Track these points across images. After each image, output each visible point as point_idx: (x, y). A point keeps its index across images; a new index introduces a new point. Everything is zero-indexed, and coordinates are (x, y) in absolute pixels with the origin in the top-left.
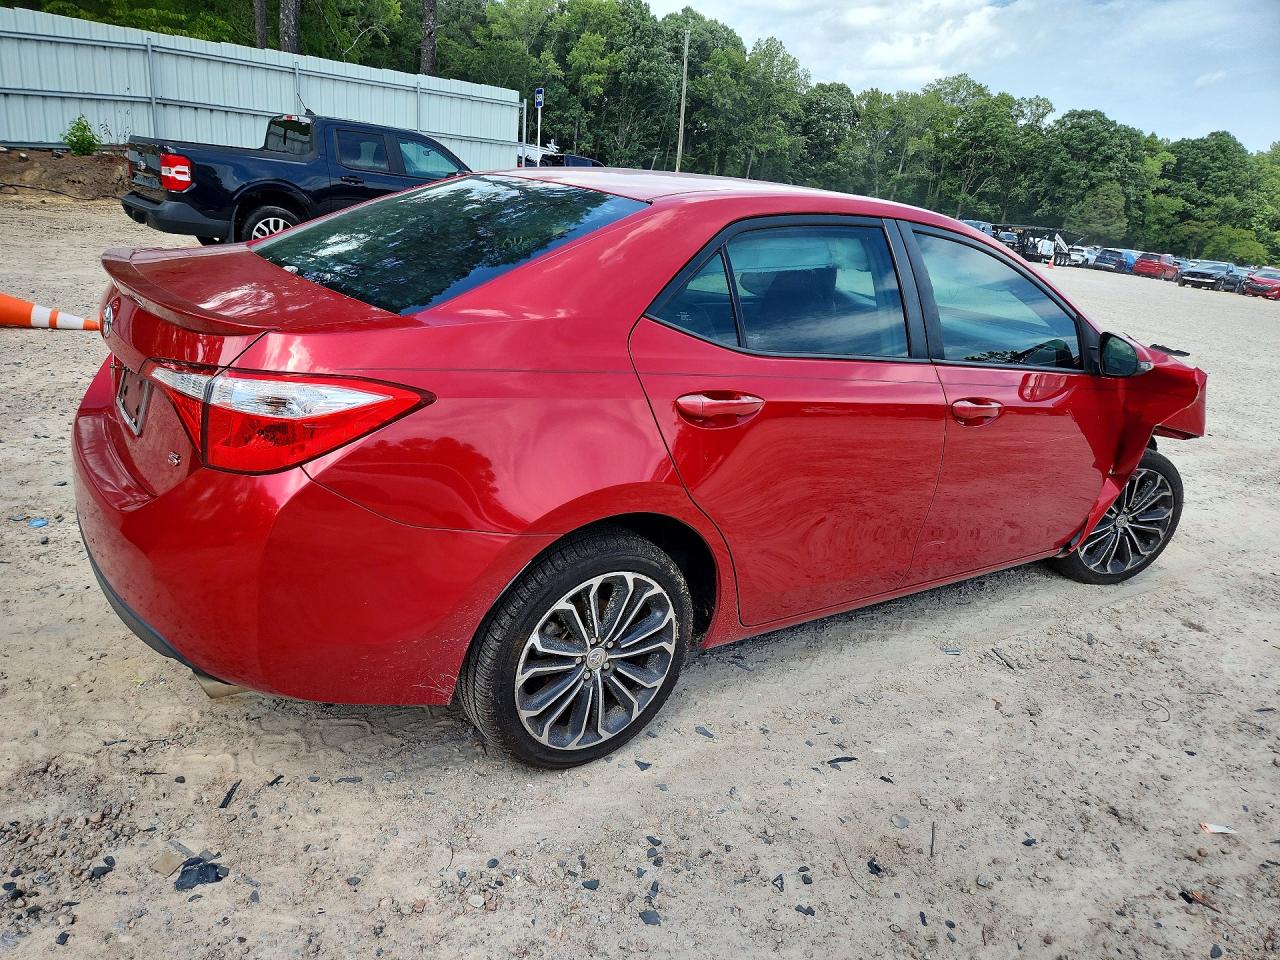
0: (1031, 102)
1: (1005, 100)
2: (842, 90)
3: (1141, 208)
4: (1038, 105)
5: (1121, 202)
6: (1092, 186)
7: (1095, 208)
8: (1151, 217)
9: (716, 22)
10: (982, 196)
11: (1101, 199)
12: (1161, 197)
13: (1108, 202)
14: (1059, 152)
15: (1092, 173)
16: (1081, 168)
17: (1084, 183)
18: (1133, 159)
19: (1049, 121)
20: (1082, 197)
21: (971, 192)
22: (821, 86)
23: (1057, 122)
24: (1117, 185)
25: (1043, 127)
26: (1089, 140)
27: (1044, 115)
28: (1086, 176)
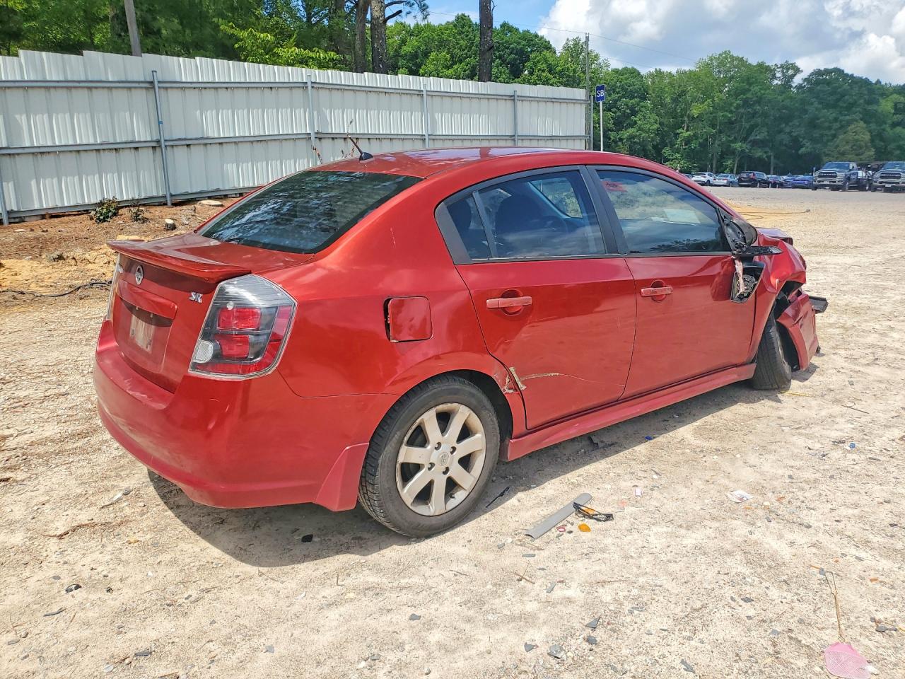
0: (782, 66)
1: (762, 68)
2: (634, 73)
3: (882, 139)
4: (788, 69)
5: (867, 137)
6: (842, 127)
7: (847, 142)
8: (892, 146)
9: (528, 31)
10: (755, 143)
11: (850, 136)
12: (898, 129)
13: (856, 137)
14: (812, 104)
15: (841, 118)
16: (831, 114)
17: (836, 125)
18: (869, 102)
19: (798, 80)
20: (834, 136)
21: (744, 140)
22: (616, 71)
23: (805, 80)
24: (862, 123)
25: (794, 85)
26: (833, 93)
27: (793, 76)
28: (836, 120)
